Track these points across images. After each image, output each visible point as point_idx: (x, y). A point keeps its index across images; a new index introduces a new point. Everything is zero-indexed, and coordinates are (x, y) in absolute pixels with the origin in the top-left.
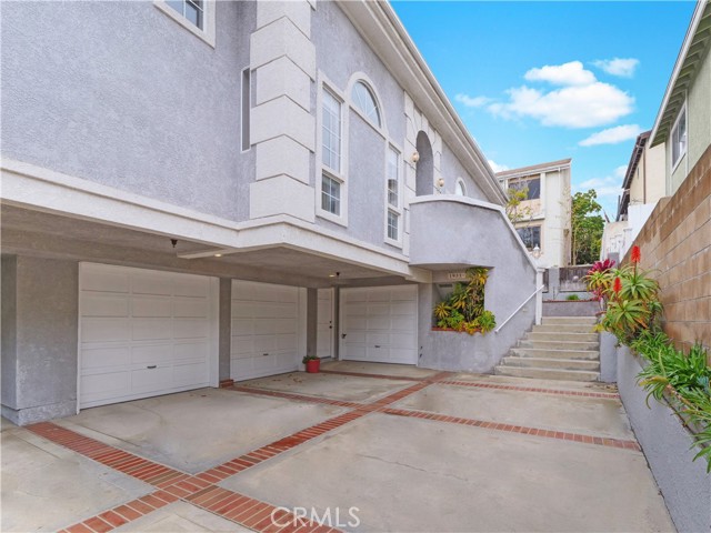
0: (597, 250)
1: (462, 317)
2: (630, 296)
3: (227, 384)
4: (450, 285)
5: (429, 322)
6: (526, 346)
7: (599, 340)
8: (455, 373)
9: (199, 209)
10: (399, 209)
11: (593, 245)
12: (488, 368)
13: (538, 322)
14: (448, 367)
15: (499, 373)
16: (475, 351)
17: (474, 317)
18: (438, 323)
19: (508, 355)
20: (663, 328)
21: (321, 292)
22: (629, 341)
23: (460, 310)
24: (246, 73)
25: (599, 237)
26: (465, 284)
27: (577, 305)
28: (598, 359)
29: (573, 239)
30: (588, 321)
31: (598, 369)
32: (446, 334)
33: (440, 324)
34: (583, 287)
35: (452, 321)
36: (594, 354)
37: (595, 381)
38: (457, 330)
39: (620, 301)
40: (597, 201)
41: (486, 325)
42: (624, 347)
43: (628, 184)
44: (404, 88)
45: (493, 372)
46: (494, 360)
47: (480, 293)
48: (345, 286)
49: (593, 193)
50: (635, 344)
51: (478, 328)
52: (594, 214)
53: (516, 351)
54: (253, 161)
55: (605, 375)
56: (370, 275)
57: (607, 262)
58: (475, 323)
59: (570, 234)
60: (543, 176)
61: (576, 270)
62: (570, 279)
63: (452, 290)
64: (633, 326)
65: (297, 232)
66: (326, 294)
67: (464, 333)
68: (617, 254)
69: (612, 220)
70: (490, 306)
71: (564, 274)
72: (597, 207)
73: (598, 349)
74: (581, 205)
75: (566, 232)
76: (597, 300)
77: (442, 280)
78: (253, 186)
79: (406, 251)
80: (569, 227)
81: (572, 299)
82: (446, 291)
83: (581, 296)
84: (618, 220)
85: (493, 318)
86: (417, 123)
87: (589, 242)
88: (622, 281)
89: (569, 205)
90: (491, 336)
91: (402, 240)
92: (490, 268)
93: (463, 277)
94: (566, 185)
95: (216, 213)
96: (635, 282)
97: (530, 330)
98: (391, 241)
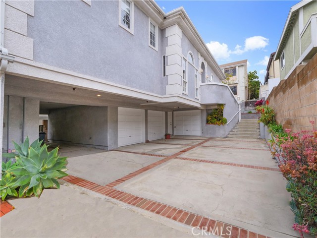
0: (258, 94)
1: (216, 120)
2: (266, 113)
3: (147, 142)
4: (211, 110)
5: (205, 122)
6: (237, 128)
7: (259, 126)
8: (215, 138)
9: (156, 93)
10: (198, 87)
11: (256, 92)
12: (225, 136)
13: (240, 121)
14: (212, 136)
15: (229, 137)
16: (221, 131)
17: (220, 120)
18: (208, 122)
19: (230, 132)
20: (275, 121)
21: (168, 113)
22: (267, 124)
23: (215, 118)
24: (164, 57)
25: (258, 89)
26: (217, 109)
27: (251, 115)
28: (260, 132)
29: (249, 90)
30: (256, 120)
31: (260, 135)
32: (211, 126)
33: (209, 122)
34: (253, 108)
35: (213, 121)
36: (258, 130)
37: (259, 138)
38: (214, 124)
39: (264, 114)
40: (257, 75)
41: (224, 122)
42: (266, 126)
43: (268, 69)
44: (198, 51)
45: (227, 137)
46: (227, 133)
47: (222, 112)
48: (175, 111)
49: (255, 72)
50: (269, 125)
51: (222, 123)
52: (256, 80)
53: (234, 130)
54: (167, 80)
55: (262, 136)
56: (188, 107)
57: (261, 100)
58: (220, 122)
59: (248, 88)
60: (237, 68)
61: (251, 102)
62: (249, 105)
63: (213, 111)
64: (267, 120)
65: (179, 98)
66: (170, 113)
67: (217, 125)
68: (264, 98)
69: (263, 84)
70: (225, 116)
71: (247, 104)
72: (257, 77)
73: (259, 129)
74: (251, 77)
75: (246, 87)
76: (258, 113)
77: (209, 108)
78: (167, 86)
79: (200, 100)
80: (247, 86)
81: (250, 113)
82: (210, 111)
83: (253, 112)
84: (265, 84)
85: (226, 120)
86: (201, 60)
87: (255, 90)
88: (264, 109)
89: (247, 77)
90: (226, 126)
91: (199, 97)
92: (225, 104)
93: (216, 107)
94: (246, 70)
95: (158, 94)
96: (268, 109)
97: (237, 124)
98: (196, 97)
